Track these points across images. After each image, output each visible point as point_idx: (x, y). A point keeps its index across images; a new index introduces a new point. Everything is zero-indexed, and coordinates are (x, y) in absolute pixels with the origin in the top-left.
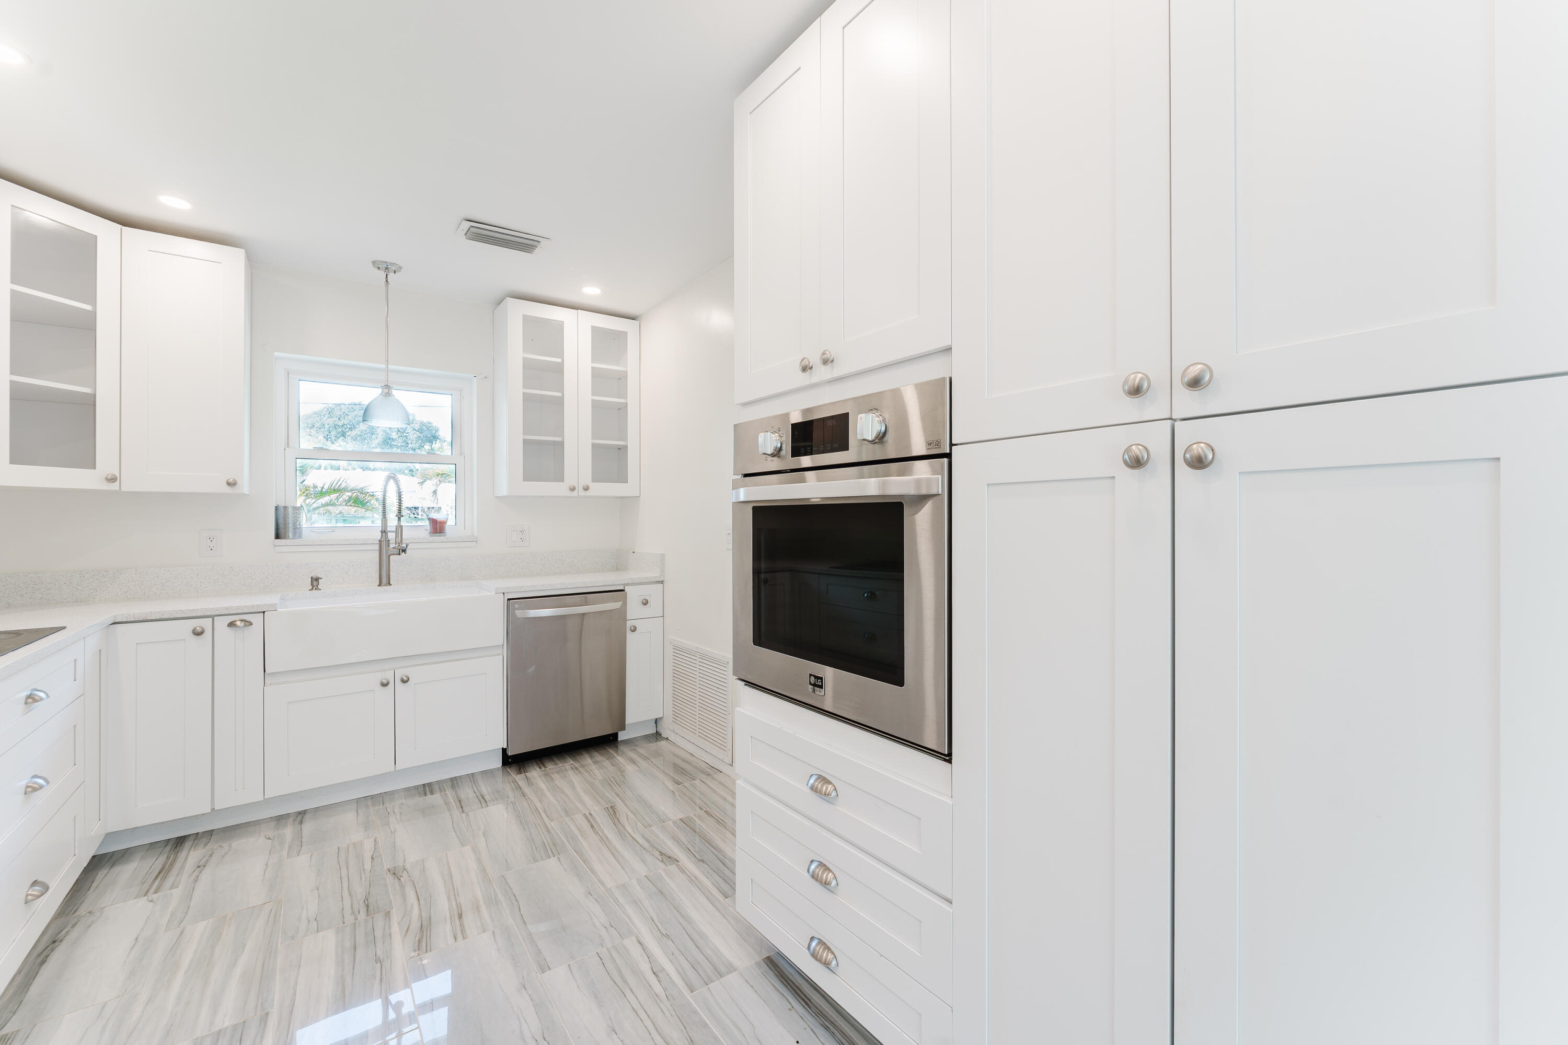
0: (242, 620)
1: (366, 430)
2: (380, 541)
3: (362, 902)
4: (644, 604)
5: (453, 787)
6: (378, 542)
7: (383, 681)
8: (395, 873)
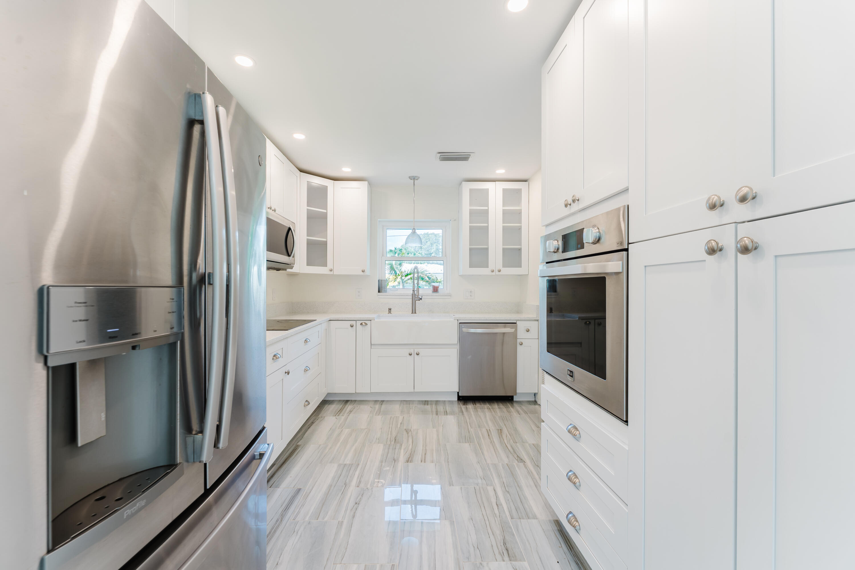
0: (364, 323)
1: (430, 245)
2: (412, 294)
3: (394, 438)
4: (527, 331)
5: (436, 404)
6: (412, 295)
7: (410, 353)
8: (407, 431)
